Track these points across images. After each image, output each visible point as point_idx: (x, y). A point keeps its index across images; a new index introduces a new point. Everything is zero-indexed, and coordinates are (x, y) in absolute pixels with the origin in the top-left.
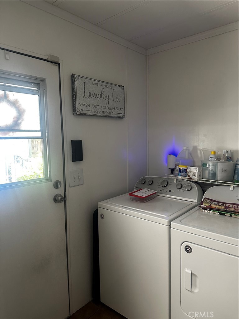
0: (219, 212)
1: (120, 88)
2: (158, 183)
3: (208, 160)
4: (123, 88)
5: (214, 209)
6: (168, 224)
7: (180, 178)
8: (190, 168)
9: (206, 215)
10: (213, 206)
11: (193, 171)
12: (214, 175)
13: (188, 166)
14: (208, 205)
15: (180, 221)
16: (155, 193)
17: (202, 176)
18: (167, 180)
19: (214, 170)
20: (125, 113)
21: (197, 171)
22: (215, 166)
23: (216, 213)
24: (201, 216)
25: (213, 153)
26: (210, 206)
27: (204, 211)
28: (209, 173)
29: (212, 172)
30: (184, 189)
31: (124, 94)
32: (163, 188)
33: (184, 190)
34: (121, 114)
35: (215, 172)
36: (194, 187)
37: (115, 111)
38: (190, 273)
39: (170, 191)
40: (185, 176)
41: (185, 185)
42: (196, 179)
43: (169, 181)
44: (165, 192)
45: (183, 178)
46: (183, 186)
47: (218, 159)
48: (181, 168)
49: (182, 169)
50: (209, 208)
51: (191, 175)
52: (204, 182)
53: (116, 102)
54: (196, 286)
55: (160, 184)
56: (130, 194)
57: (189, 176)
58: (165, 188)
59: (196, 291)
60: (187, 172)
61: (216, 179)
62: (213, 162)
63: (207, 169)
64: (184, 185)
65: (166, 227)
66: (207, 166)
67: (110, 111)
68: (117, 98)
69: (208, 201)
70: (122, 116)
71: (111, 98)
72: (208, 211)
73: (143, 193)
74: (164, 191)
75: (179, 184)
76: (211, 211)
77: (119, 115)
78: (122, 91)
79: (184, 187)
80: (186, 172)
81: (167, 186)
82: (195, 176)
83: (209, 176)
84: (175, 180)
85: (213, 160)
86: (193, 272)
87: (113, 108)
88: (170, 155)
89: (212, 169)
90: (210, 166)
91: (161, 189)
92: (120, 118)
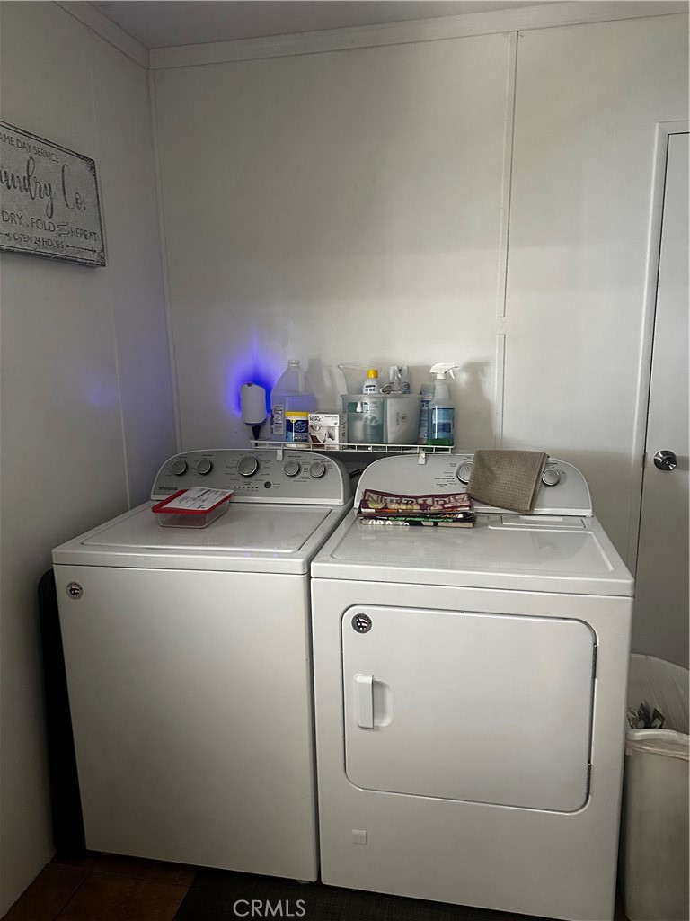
0: (408, 519)
1: (82, 165)
2: (230, 468)
3: (362, 393)
4: (91, 163)
5: (396, 515)
6: (304, 569)
7: (293, 446)
8: (316, 419)
9: (375, 532)
10: (393, 506)
11: (327, 425)
12: (378, 430)
13: (311, 412)
14: (380, 506)
15: (331, 556)
16: (229, 496)
17: (347, 435)
18: (255, 455)
19: (378, 419)
20: (103, 250)
21: (336, 424)
22: (381, 407)
23: (401, 523)
24: (363, 538)
25: (372, 375)
26: (386, 507)
27: (370, 523)
28: (365, 426)
29: (373, 424)
30: (308, 474)
31: (96, 184)
32: (248, 480)
33: (307, 478)
34: (94, 251)
35: (380, 422)
36: (330, 466)
37: (75, 241)
38: (371, 682)
39: (268, 485)
40: (306, 441)
41: (308, 463)
42: (335, 444)
43: (260, 458)
44: (255, 489)
45: (302, 445)
46: (303, 467)
47: (388, 390)
48: (293, 418)
49: (297, 421)
50: (381, 514)
51: (321, 435)
52: (356, 451)
53: (76, 208)
54: (383, 712)
55: (234, 470)
56: (157, 509)
57: (314, 439)
58: (254, 478)
59: (386, 722)
60: (310, 429)
61: (385, 441)
62: (375, 398)
63: (359, 417)
64: (304, 464)
65: (299, 580)
66: (359, 410)
67: (58, 239)
68: (78, 196)
69: (375, 497)
70: (95, 257)
71: (60, 194)
72: (382, 522)
73: (194, 499)
74: (250, 489)
75: (291, 463)
76: (388, 520)
77: (88, 256)
78: (89, 174)
79: (306, 470)
80: (307, 428)
81: (259, 474)
82: (331, 437)
83: (365, 434)
84: (280, 453)
85: (372, 392)
86: (377, 679)
87: (68, 228)
88: (249, 385)
89: (373, 415)
90: (367, 409)
91: (241, 482)
92: (90, 265)
